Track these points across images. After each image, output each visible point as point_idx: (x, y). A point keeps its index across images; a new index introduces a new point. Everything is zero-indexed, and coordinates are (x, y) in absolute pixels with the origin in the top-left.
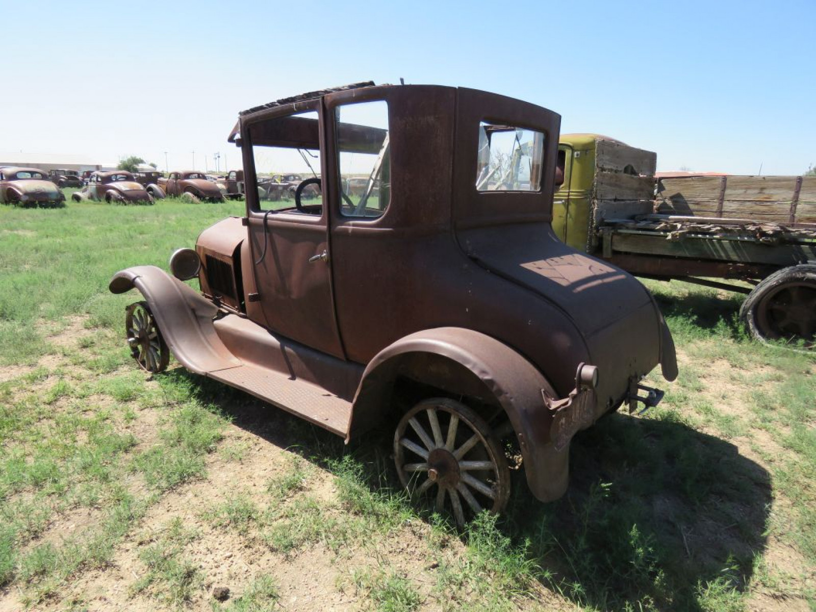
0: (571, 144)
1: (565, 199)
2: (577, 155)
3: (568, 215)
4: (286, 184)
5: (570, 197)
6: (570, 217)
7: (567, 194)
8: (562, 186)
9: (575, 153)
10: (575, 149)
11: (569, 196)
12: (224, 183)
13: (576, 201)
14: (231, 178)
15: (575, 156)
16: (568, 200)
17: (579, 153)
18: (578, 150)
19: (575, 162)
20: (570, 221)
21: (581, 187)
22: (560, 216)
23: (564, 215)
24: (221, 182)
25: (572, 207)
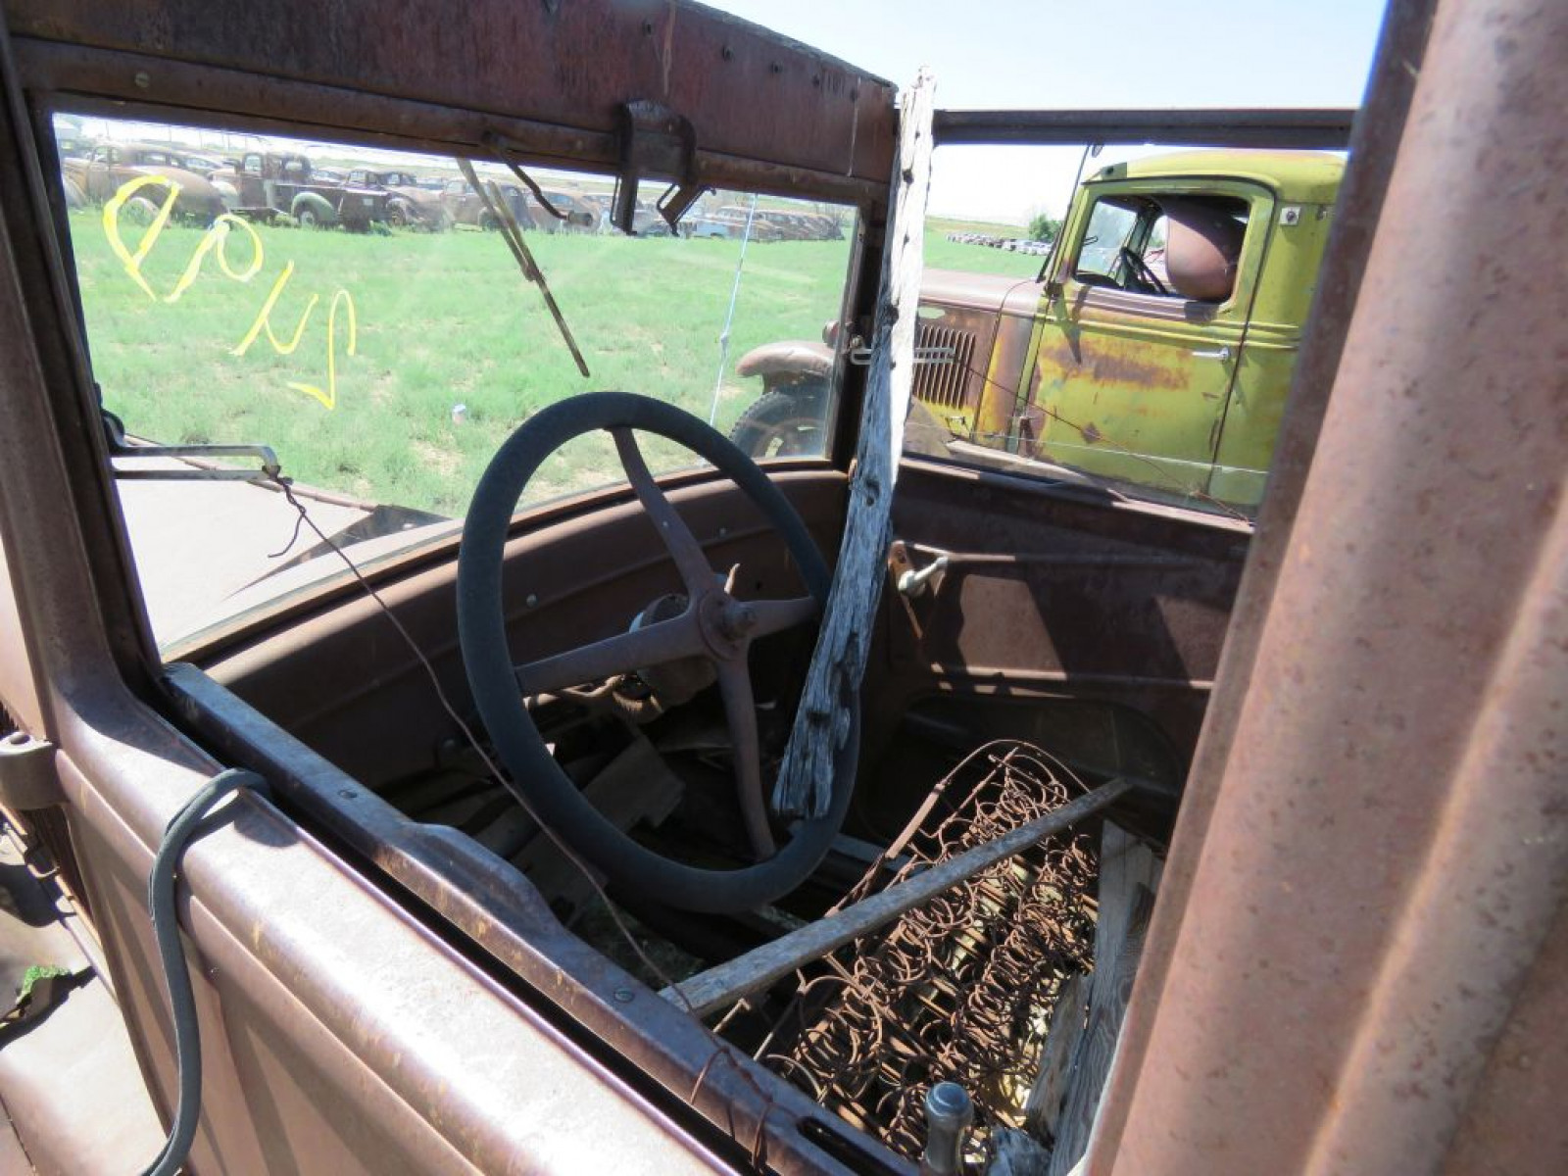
0: (1275, 183)
1: (1229, 348)
2: (1291, 217)
3: (1234, 394)
4: (380, 193)
5: (1247, 342)
6: (1241, 400)
7: (1239, 332)
8: (1224, 306)
9: (1285, 211)
10: (1287, 196)
11: (1243, 338)
12: (234, 181)
13: (1266, 357)
14: (248, 168)
15: (1283, 220)
16: (1239, 351)
17: (1297, 211)
18: (1293, 203)
19: (1279, 239)
20: (1236, 411)
21: (1287, 316)
22: (1206, 395)
23: (1221, 392)
24: (225, 177)
25: (1250, 373)
